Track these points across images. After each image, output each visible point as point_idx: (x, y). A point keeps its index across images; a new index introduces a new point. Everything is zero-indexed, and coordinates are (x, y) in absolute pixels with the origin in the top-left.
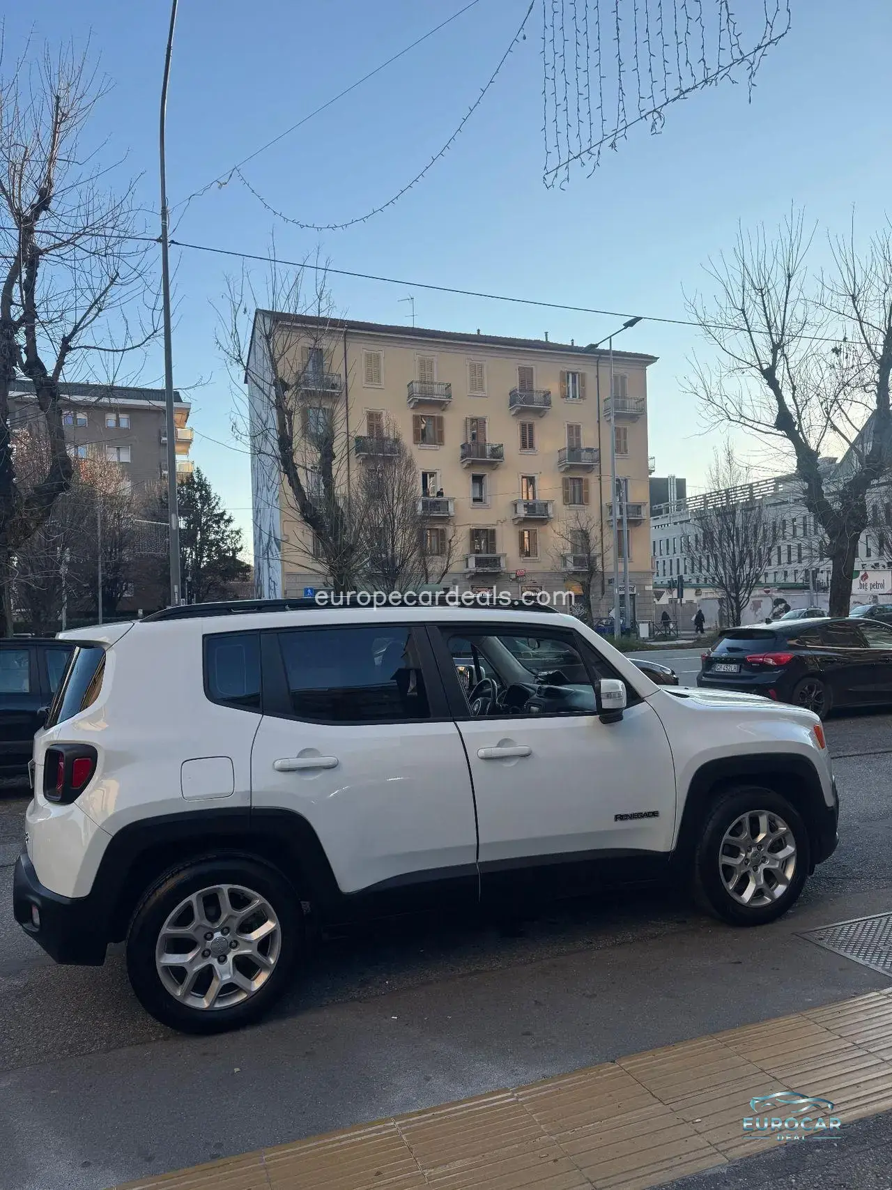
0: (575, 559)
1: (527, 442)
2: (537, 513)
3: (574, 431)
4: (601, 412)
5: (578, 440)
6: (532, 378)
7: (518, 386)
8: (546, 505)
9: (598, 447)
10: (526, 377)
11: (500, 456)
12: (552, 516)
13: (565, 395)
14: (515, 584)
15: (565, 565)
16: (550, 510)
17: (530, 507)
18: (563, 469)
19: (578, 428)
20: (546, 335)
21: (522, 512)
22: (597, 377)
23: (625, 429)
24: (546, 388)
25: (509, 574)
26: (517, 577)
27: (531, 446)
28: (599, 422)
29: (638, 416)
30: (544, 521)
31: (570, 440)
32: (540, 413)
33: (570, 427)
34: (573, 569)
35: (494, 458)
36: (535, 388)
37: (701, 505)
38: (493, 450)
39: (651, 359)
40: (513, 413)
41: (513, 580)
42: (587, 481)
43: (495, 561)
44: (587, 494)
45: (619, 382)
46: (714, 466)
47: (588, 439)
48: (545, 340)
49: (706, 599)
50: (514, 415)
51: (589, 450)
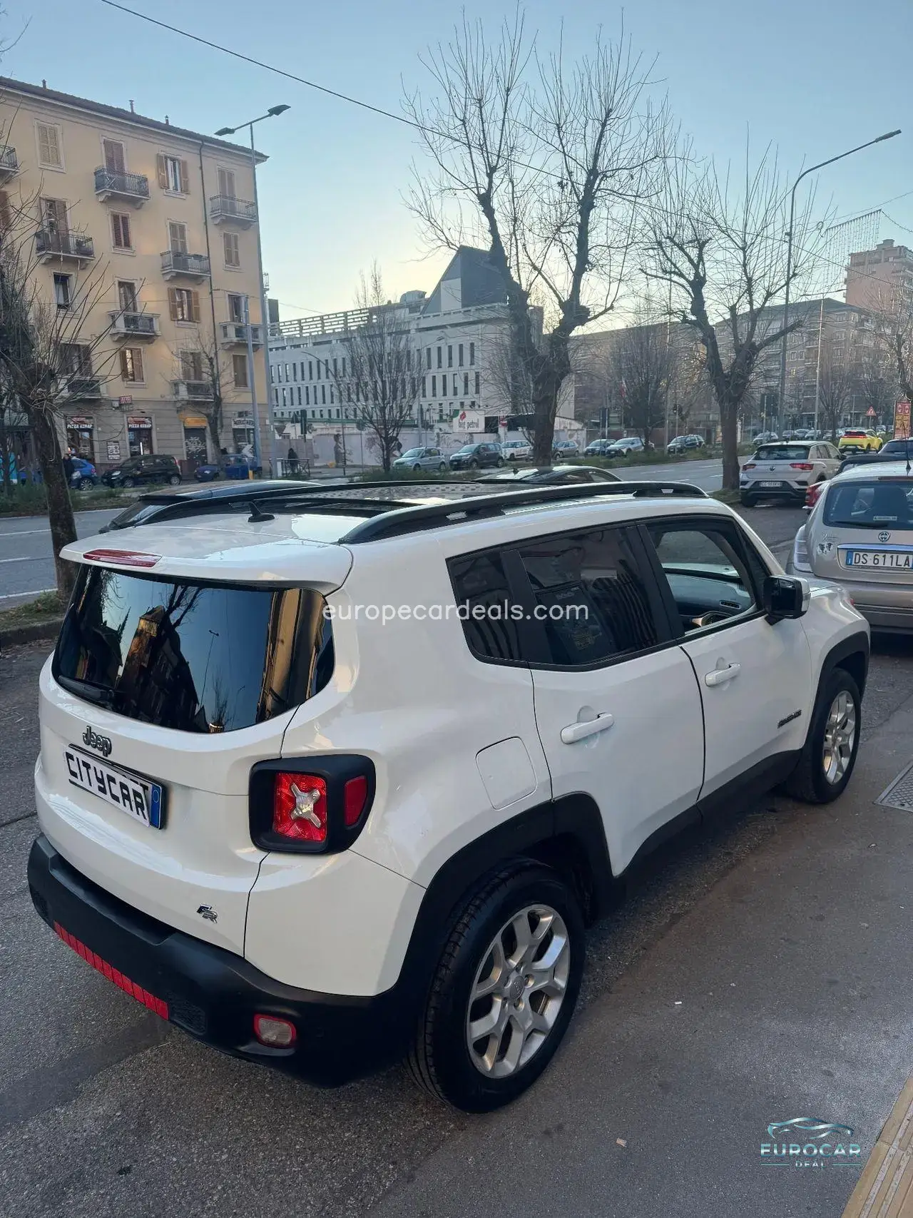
0: (189, 386)
1: (122, 237)
2: (140, 328)
3: (177, 231)
4: (208, 213)
5: (184, 244)
6: (122, 156)
7: (105, 164)
8: (151, 320)
9: (207, 255)
10: (114, 155)
11: (89, 253)
12: (159, 333)
13: (164, 186)
14: (118, 413)
15: (177, 393)
16: (156, 327)
17: (130, 321)
18: (168, 277)
19: (182, 228)
20: (132, 105)
21: (121, 326)
22: (201, 168)
23: (236, 237)
24: (141, 173)
25: (110, 401)
26: (121, 405)
27: (127, 244)
28: (206, 223)
29: (249, 223)
30: (149, 338)
31: (174, 242)
32: (135, 203)
33: (173, 226)
34: (186, 398)
35: (82, 254)
36: (127, 168)
37: (296, 330)
38: (79, 244)
39: (262, 158)
40: (101, 199)
41: (117, 408)
42: (196, 294)
43: (92, 386)
44: (198, 310)
45: (226, 178)
46: (361, 293)
47: (195, 242)
48: (130, 111)
49: (321, 435)
50: (102, 202)
51: (197, 257)
